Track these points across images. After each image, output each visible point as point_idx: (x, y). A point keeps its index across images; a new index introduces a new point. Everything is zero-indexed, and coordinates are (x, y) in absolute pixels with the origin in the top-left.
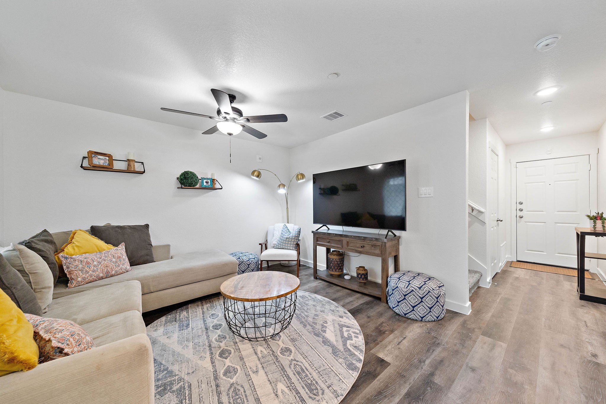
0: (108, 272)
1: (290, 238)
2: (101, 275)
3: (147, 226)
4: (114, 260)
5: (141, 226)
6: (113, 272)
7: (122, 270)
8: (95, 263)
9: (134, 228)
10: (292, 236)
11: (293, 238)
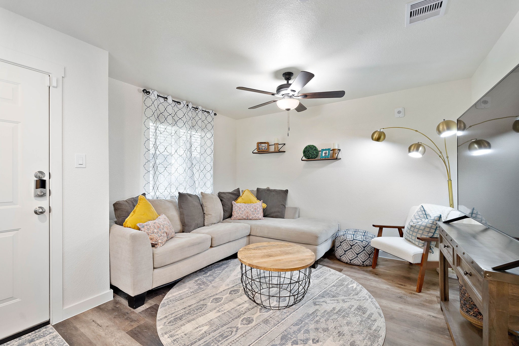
0: (247, 216)
1: (416, 227)
2: (244, 217)
3: (287, 191)
4: (252, 210)
5: (282, 191)
6: (251, 217)
7: (256, 217)
8: (243, 209)
9: (276, 191)
10: (420, 225)
11: (422, 228)
